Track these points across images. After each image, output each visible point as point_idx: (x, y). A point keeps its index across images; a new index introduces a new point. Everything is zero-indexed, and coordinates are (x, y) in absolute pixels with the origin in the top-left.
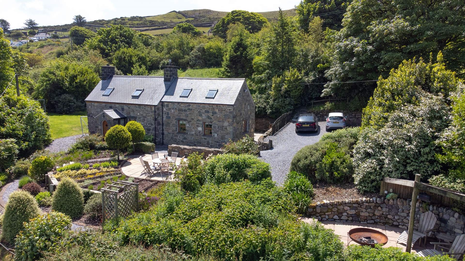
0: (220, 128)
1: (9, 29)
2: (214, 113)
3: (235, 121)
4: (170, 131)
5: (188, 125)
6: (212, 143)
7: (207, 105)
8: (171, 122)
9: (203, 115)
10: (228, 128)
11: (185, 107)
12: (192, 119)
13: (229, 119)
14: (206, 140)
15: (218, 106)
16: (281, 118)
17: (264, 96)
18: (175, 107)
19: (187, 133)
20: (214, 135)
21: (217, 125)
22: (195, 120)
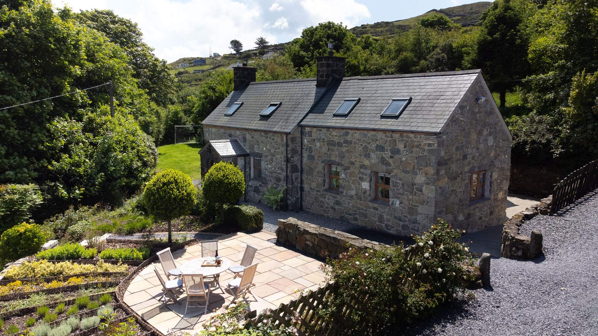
0: (406, 187)
1: (241, 51)
2: (395, 152)
3: (442, 172)
4: (314, 185)
5: (343, 175)
6: (389, 220)
7: (380, 133)
8: (315, 168)
9: (373, 155)
10: (424, 188)
11: (340, 136)
12: (352, 163)
13: (427, 166)
14: (377, 212)
15: (405, 134)
16: (585, 169)
17: (547, 118)
18: (323, 137)
19: (342, 192)
20: (393, 203)
21: (400, 179)
22: (357, 165)
